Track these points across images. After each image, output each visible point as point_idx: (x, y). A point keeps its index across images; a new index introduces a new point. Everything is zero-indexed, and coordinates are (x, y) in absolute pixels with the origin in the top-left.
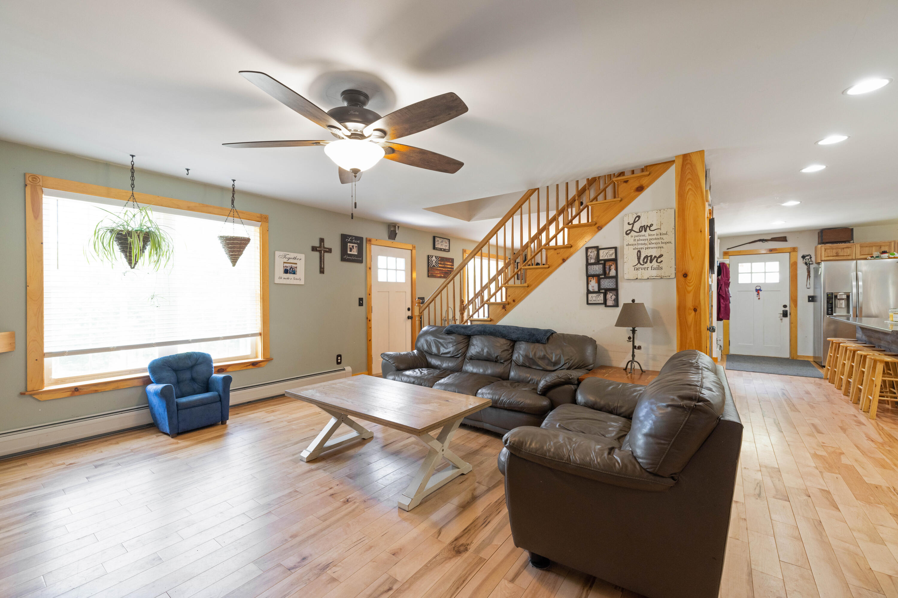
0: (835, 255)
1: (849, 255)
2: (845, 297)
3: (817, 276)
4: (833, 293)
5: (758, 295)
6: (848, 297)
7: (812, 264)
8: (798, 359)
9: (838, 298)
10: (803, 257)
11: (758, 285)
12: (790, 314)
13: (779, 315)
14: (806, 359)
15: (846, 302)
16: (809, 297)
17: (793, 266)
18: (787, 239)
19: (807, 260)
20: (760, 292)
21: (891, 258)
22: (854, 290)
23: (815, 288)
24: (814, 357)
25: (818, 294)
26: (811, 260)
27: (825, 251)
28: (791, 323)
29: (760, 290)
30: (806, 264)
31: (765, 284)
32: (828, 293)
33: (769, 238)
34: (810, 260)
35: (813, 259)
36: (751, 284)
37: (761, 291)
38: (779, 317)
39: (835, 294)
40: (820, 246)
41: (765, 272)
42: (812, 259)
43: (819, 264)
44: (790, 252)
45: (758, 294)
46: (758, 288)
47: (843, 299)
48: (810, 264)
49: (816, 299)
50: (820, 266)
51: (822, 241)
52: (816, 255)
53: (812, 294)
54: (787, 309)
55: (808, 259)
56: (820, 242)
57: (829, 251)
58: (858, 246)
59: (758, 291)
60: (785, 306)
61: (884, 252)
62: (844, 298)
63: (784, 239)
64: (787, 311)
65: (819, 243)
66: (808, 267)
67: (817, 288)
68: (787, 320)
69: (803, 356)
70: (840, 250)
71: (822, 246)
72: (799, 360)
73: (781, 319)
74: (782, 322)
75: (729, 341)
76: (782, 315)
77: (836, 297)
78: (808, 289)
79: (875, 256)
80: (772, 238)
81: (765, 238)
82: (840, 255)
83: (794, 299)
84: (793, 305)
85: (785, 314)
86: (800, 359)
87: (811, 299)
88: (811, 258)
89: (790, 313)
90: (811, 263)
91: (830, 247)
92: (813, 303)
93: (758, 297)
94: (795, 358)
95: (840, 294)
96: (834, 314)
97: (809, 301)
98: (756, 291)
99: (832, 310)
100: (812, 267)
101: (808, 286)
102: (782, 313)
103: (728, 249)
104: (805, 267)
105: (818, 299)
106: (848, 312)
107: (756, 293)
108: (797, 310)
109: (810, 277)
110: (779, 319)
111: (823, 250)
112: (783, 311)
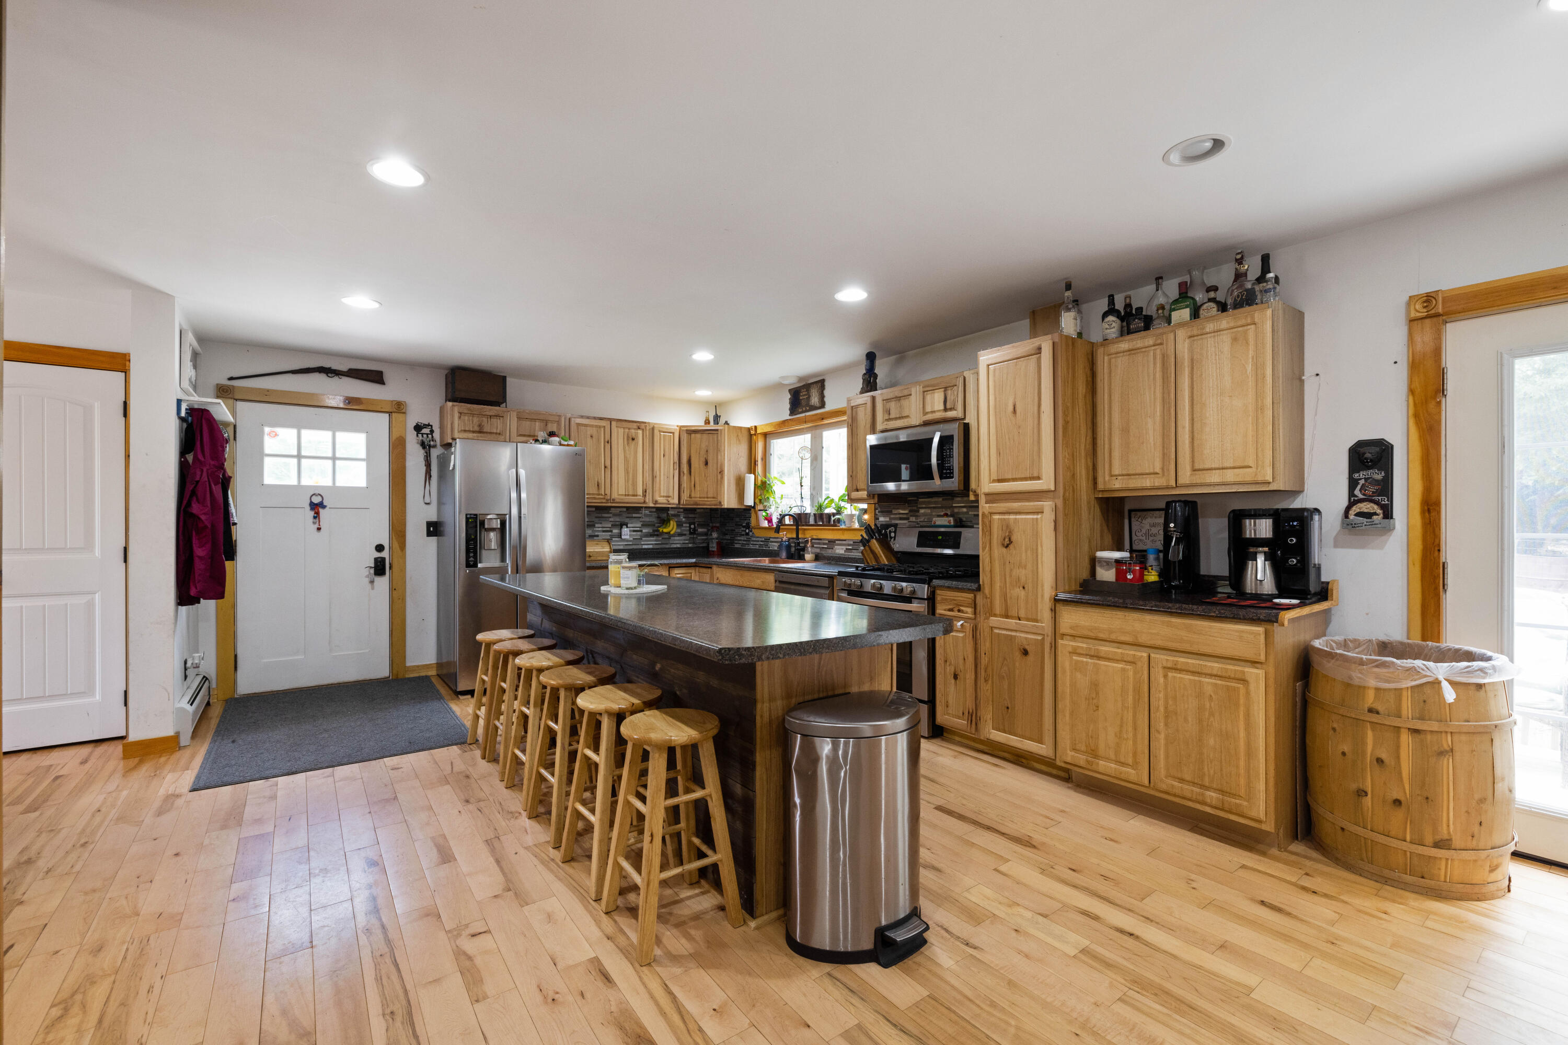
0: (477, 428)
1: (500, 434)
2: (497, 524)
3: (445, 473)
4: (476, 515)
5: (315, 518)
6: (503, 523)
7: (435, 446)
8: (407, 676)
9: (486, 526)
10: (418, 428)
11: (317, 492)
12: (390, 568)
13: (366, 572)
14: (423, 674)
15: (499, 535)
16: (429, 524)
17: (397, 448)
18: (386, 377)
19: (425, 436)
20: (321, 510)
21: (564, 445)
22: (514, 511)
23: (440, 503)
24: (439, 665)
25: (447, 519)
26: (432, 437)
27: (460, 418)
28: (392, 589)
29: (321, 505)
30: (423, 445)
31: (334, 488)
32: (468, 516)
33: (344, 368)
34: (430, 436)
35: (437, 435)
36: (299, 487)
37: (324, 507)
38: (367, 576)
39: (481, 518)
40: (450, 404)
41: (334, 458)
42: (434, 434)
43: (448, 446)
44: (390, 413)
45: (317, 516)
46: (316, 500)
47: (493, 530)
48: (430, 446)
49: (442, 529)
50: (453, 449)
51: (453, 397)
52: (442, 427)
53: (434, 518)
54: (385, 554)
55: (427, 434)
56: (449, 397)
57: (466, 418)
58: (514, 415)
59: (316, 507)
60: (380, 548)
61: (552, 434)
62: (495, 526)
63: (376, 377)
64: (383, 559)
65: (448, 399)
66: (426, 453)
67: (444, 504)
68: (383, 582)
69: (418, 666)
70: (485, 419)
71: (453, 405)
72: (409, 678)
73: (372, 582)
74: (373, 589)
75: (236, 656)
76: (372, 571)
77: (482, 523)
78: (427, 506)
79: (540, 439)
80: (350, 370)
81: (334, 367)
82: (485, 430)
83: (398, 530)
84: (396, 545)
85: (379, 568)
86: (412, 676)
87: (432, 529)
88: (432, 431)
89: (390, 564)
90: (432, 443)
91: (469, 409)
92: (435, 538)
93: (317, 526)
94: (400, 676)
95: (489, 517)
96: (480, 565)
97: (429, 534)
98: (312, 509)
99: (475, 557)
100: (435, 453)
101: (427, 500)
102: (373, 566)
103: (231, 379)
104: (421, 453)
105: (448, 529)
106: (503, 559)
107: (312, 513)
108: (404, 557)
109: (430, 476)
110: (367, 580)
111: (456, 415)
112: (376, 559)
